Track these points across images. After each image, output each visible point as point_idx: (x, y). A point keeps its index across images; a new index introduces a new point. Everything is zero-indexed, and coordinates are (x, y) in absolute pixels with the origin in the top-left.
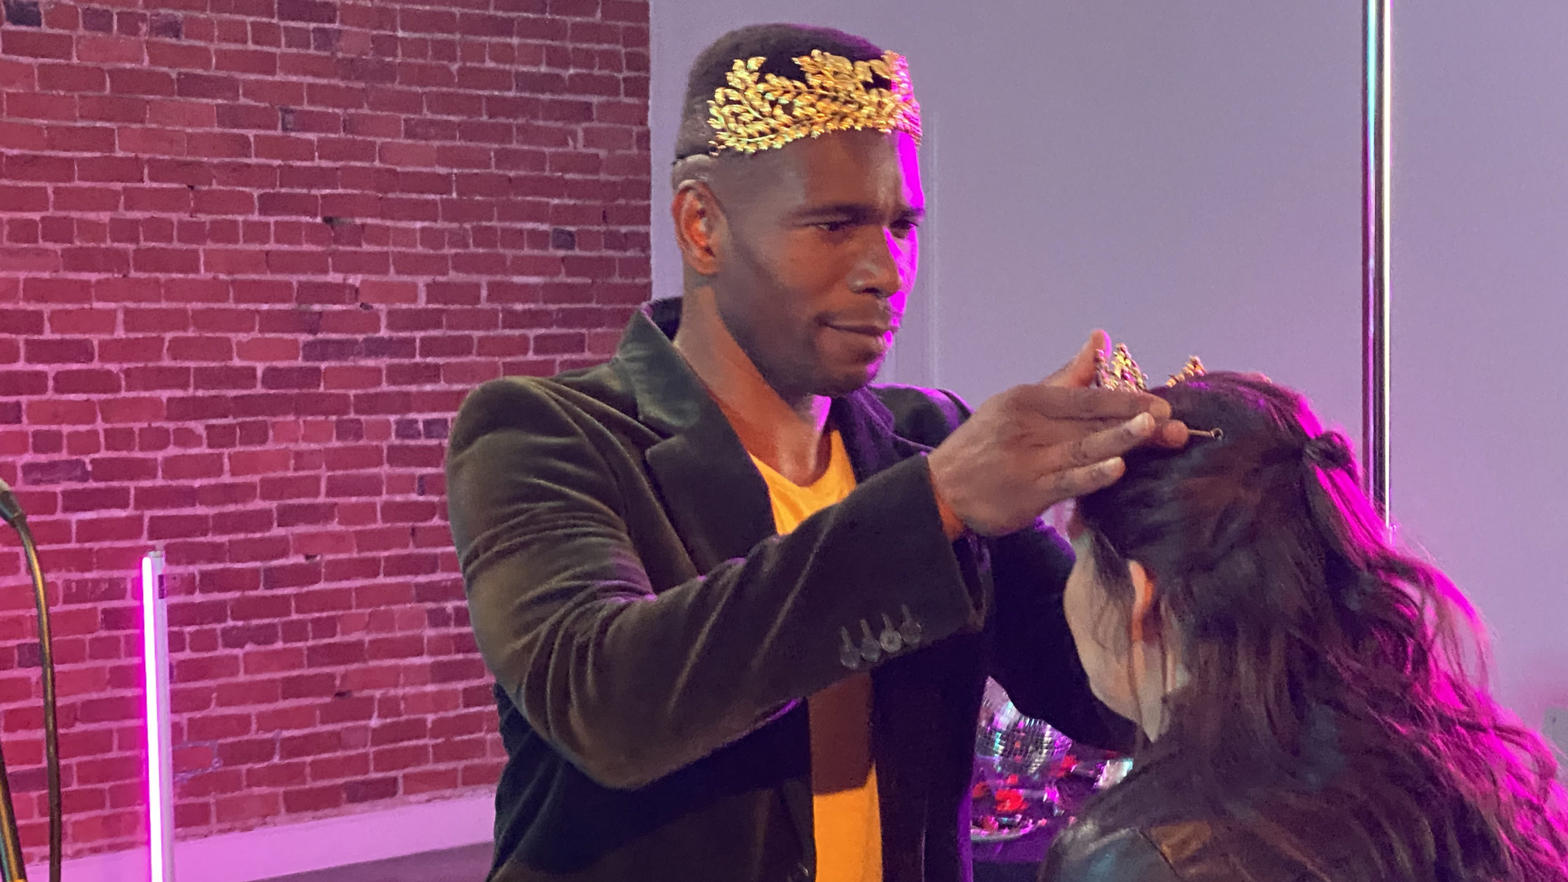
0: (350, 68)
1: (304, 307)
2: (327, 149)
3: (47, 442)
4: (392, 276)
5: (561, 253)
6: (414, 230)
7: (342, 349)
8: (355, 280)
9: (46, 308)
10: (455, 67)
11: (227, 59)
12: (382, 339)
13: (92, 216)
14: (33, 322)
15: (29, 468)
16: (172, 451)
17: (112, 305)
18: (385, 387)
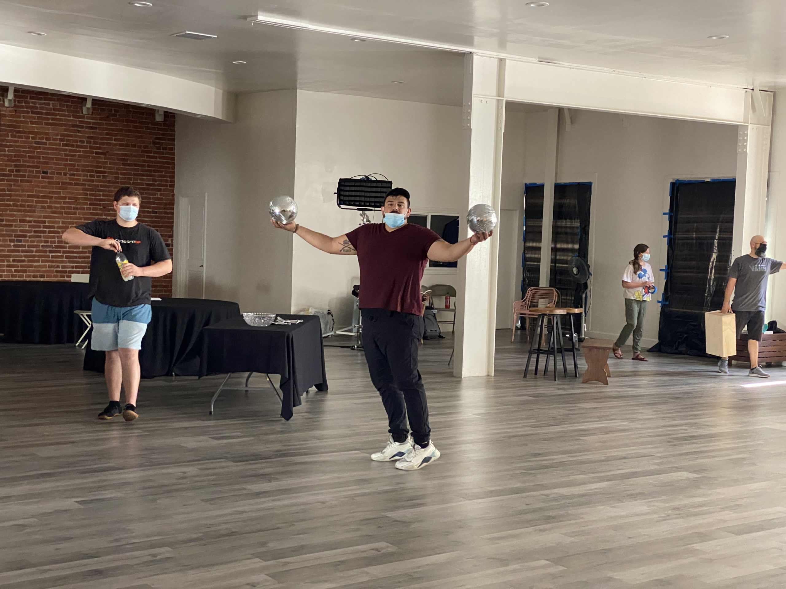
2: (103, 195)
3: (46, 242)
5: (154, 215)
9: (47, 220)
10: (131, 182)
11: (84, 180)
14: (45, 222)
15: (42, 246)
17: (59, 220)
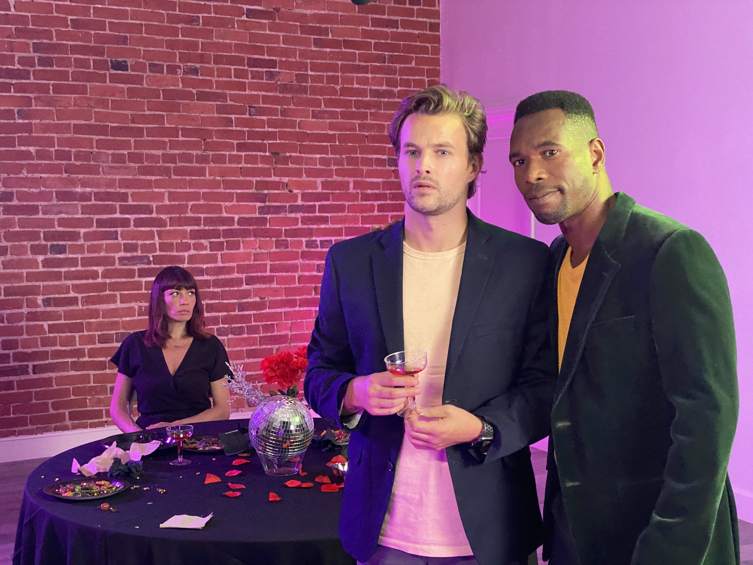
0: (284, 88)
1: (259, 192)
2: (271, 124)
3: (129, 248)
4: (304, 178)
5: (392, 168)
6: (316, 158)
7: (277, 210)
8: (286, 180)
9: (129, 191)
10: (338, 87)
12: (298, 206)
13: (154, 152)
14: (124, 197)
15: (121, 259)
16: (193, 252)
17: (162, 190)
18: (300, 226)
